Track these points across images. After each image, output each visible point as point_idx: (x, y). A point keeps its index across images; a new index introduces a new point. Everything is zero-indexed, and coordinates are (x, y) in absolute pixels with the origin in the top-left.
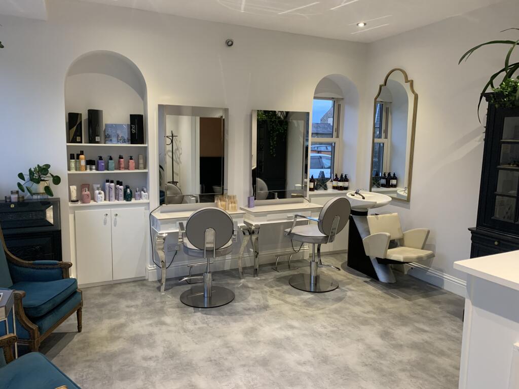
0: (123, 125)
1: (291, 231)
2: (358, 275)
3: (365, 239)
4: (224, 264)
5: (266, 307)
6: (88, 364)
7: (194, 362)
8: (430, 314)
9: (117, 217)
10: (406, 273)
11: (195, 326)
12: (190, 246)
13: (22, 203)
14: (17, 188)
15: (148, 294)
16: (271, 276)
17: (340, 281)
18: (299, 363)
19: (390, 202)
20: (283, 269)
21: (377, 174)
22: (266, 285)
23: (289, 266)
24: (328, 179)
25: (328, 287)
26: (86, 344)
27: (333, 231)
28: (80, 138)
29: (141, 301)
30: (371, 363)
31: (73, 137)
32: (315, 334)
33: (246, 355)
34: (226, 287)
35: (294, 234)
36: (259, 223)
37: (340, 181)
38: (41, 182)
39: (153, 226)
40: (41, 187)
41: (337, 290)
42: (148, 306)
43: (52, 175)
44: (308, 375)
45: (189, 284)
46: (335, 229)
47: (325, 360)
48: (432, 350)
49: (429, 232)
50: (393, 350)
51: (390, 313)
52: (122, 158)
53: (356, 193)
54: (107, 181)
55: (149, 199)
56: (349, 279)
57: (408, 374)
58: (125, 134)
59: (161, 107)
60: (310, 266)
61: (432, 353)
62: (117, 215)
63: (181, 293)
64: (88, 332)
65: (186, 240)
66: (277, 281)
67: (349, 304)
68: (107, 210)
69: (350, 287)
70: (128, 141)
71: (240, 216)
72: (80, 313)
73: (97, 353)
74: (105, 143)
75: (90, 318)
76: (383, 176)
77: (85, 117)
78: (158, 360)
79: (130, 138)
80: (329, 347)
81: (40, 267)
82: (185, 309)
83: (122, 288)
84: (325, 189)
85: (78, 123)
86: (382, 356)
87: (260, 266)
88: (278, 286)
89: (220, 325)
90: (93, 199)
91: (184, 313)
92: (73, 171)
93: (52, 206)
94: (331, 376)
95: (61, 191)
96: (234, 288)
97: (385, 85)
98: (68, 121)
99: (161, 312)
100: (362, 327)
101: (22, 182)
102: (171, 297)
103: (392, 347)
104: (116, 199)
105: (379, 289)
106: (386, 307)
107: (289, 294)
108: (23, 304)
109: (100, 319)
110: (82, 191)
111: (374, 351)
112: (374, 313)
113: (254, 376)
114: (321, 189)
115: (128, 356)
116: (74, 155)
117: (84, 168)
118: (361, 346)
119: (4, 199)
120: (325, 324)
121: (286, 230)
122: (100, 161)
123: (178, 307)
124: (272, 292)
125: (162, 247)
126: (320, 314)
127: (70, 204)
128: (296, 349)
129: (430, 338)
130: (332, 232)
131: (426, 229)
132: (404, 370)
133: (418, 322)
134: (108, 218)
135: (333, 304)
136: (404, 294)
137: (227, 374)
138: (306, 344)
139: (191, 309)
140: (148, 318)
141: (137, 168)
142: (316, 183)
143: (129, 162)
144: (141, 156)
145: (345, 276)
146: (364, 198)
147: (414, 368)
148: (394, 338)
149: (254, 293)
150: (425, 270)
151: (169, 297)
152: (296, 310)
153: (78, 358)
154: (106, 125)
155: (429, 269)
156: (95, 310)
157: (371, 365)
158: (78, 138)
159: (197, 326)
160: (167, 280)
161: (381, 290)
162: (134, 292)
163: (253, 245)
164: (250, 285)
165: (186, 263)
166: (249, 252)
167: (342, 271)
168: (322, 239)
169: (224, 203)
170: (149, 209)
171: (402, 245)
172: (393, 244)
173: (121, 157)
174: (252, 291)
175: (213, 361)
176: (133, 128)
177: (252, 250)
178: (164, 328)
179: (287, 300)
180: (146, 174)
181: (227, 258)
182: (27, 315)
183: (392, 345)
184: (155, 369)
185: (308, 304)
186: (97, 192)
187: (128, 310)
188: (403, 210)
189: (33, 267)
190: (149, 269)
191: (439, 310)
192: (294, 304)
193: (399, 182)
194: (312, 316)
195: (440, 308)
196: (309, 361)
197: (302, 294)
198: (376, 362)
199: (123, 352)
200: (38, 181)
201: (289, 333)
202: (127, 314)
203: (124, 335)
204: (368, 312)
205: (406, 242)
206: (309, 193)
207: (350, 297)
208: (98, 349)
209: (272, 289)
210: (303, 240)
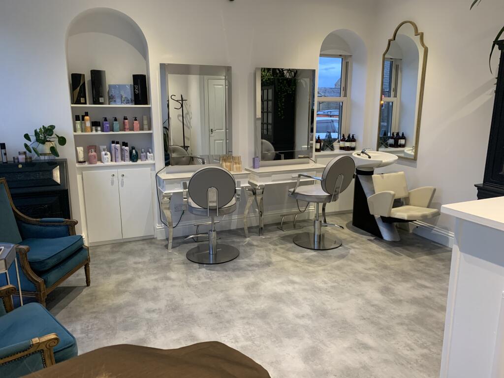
0: (125, 85)
1: (294, 190)
2: (362, 234)
3: (369, 198)
4: (230, 223)
5: (268, 264)
6: (94, 315)
7: (195, 315)
8: (432, 270)
9: (124, 178)
10: (411, 231)
11: (199, 281)
12: (194, 205)
13: (30, 164)
14: (25, 150)
15: (156, 251)
16: (276, 235)
17: (344, 239)
18: (298, 316)
19: (395, 161)
20: (288, 229)
21: (385, 134)
22: (270, 243)
23: (294, 225)
24: (335, 140)
25: (331, 245)
26: (94, 297)
27: (337, 190)
28: (84, 99)
29: (149, 258)
30: (369, 317)
31: (77, 99)
32: (315, 290)
33: (246, 308)
34: (232, 245)
35: (298, 194)
36: (264, 184)
37: (347, 141)
38: (46, 143)
39: (159, 186)
40: (46, 148)
41: (340, 247)
42: (155, 262)
43: (58, 136)
44: (306, 328)
45: (196, 242)
46: (339, 188)
47: (323, 313)
48: (432, 306)
49: (435, 190)
50: (392, 305)
51: (393, 270)
52: (127, 119)
53: (362, 152)
54: (113, 142)
55: (154, 160)
56: (353, 237)
57: (406, 328)
58: (128, 94)
59: (163, 67)
60: (314, 226)
61: (431, 308)
62: (123, 175)
63: (188, 250)
64: (97, 286)
65: (190, 200)
66: (281, 239)
67: (352, 261)
68: (114, 171)
69: (353, 245)
70: (132, 102)
71: (245, 176)
72: (87, 268)
73: (103, 305)
74: (109, 104)
75: (98, 273)
76: (391, 135)
77: (88, 78)
78: (161, 312)
79: (133, 99)
80: (328, 301)
81: (47, 224)
82: (191, 265)
83: (131, 246)
84: (332, 150)
85: (81, 84)
86: (381, 311)
87: (265, 225)
88: (282, 244)
89: (223, 280)
90: (100, 160)
91: (190, 269)
92: (79, 133)
93: (58, 166)
94: (329, 329)
95: (68, 152)
96: (240, 246)
97: (394, 39)
98: (71, 82)
99: (167, 268)
100: (364, 283)
101: (29, 143)
102: (177, 254)
103: (391, 302)
104: (122, 160)
105: (383, 247)
106: (389, 264)
107: (292, 251)
108: (28, 258)
109: (108, 274)
110: (89, 153)
111: (373, 306)
112: (376, 270)
113: (252, 328)
114: (328, 150)
115: (133, 308)
116: (79, 116)
117: (89, 129)
118: (360, 301)
119: (13, 160)
120: (325, 280)
121: (290, 190)
122: (104, 122)
123: (184, 264)
124: (276, 250)
125: (168, 206)
126: (322, 270)
127: (77, 165)
128: (295, 303)
129: (431, 293)
130: (335, 191)
131: (432, 187)
132: (402, 324)
133: (420, 278)
134: (115, 179)
135: (335, 262)
136: (407, 251)
137: (226, 325)
138: (305, 299)
139: (197, 265)
140: (154, 274)
141: (142, 129)
142: (322, 144)
143: (133, 123)
144: (145, 117)
145: (349, 235)
146: (370, 157)
147: (412, 322)
148: (394, 294)
149: (258, 250)
150: (430, 229)
151: (176, 255)
152: (298, 267)
153: (85, 310)
154: (110, 86)
155: (434, 228)
156: (104, 266)
157: (369, 319)
158: (82, 99)
159: (200, 281)
160: (174, 239)
161: (384, 248)
162: (142, 250)
163: (258, 205)
164: (255, 243)
165: (194, 222)
166: (255, 212)
167: (346, 230)
168: (326, 198)
169: (228, 164)
170: (155, 170)
171: (407, 204)
172: (398, 203)
173: (125, 119)
174: (256, 248)
175: (214, 314)
176: (136, 88)
177: (257, 210)
178: (169, 283)
179: (290, 257)
180: (151, 135)
181: (233, 218)
182: (32, 268)
183: (391, 300)
184: (157, 320)
185: (310, 261)
186: (103, 153)
187: (135, 266)
188: (410, 169)
189: (41, 224)
190: (158, 228)
191: (442, 267)
192: (297, 261)
193: (407, 141)
194: (314, 272)
195: (443, 265)
196: (307, 315)
197: (305, 252)
198: (375, 316)
199: (128, 304)
200: (43, 142)
201: (290, 288)
202: (134, 270)
203: (130, 289)
204: (370, 269)
205: (412, 201)
206: (315, 153)
207: (352, 254)
208: (105, 301)
209: (276, 247)
210: (308, 200)
